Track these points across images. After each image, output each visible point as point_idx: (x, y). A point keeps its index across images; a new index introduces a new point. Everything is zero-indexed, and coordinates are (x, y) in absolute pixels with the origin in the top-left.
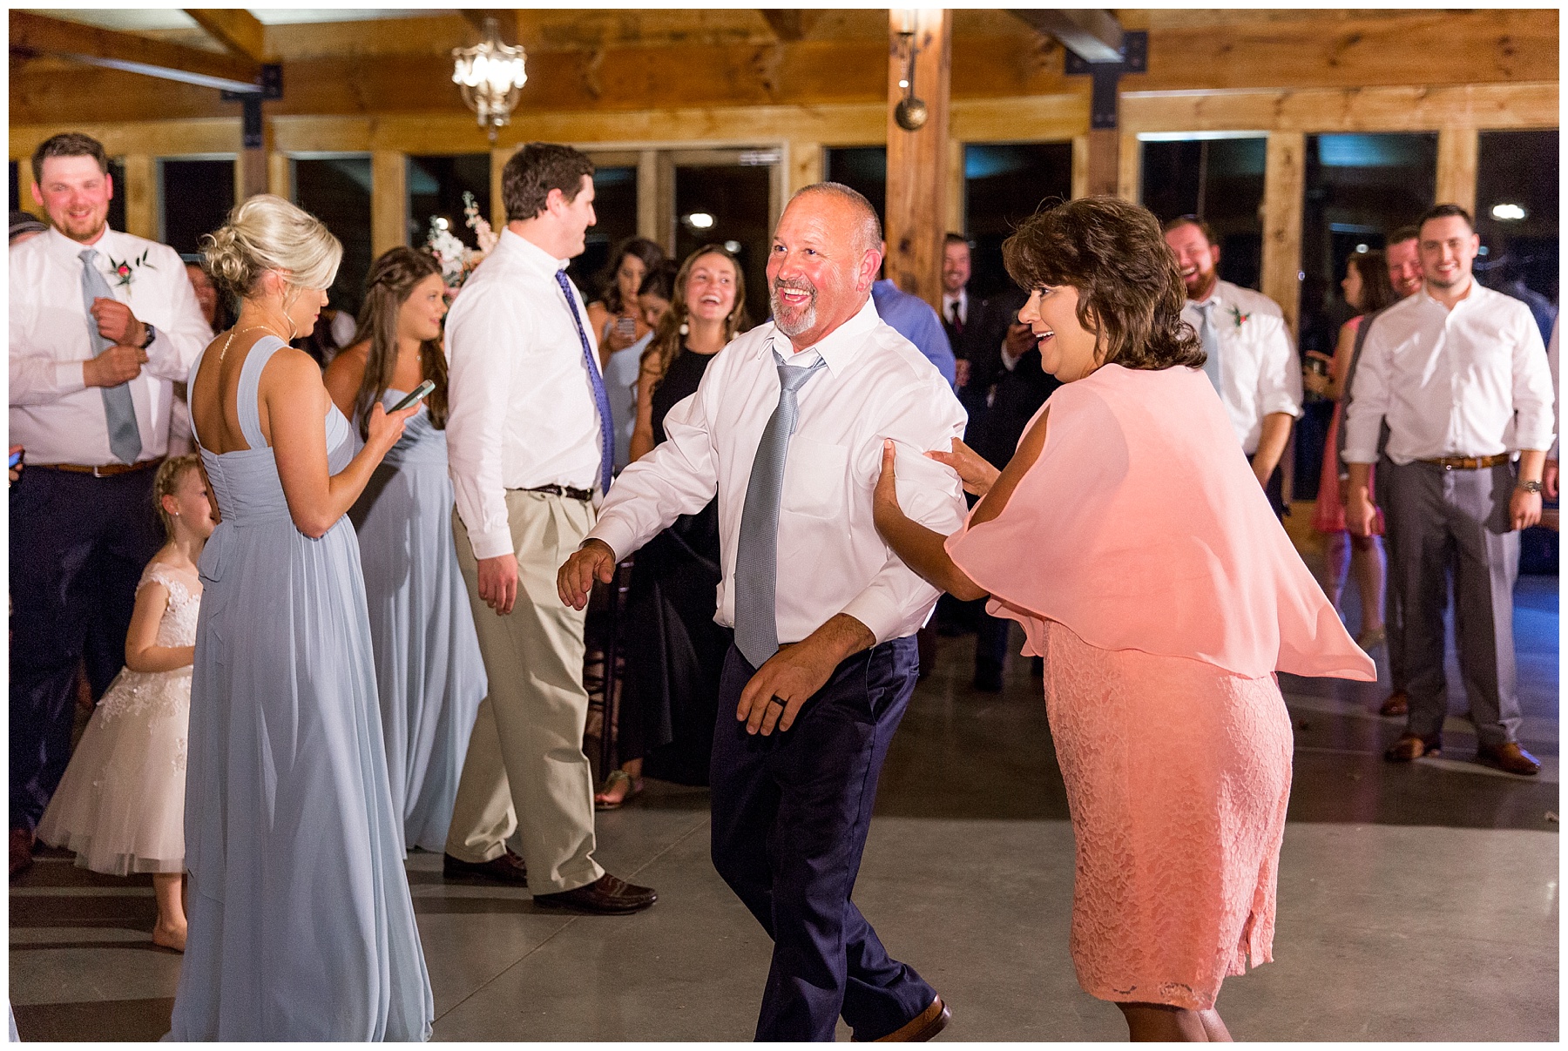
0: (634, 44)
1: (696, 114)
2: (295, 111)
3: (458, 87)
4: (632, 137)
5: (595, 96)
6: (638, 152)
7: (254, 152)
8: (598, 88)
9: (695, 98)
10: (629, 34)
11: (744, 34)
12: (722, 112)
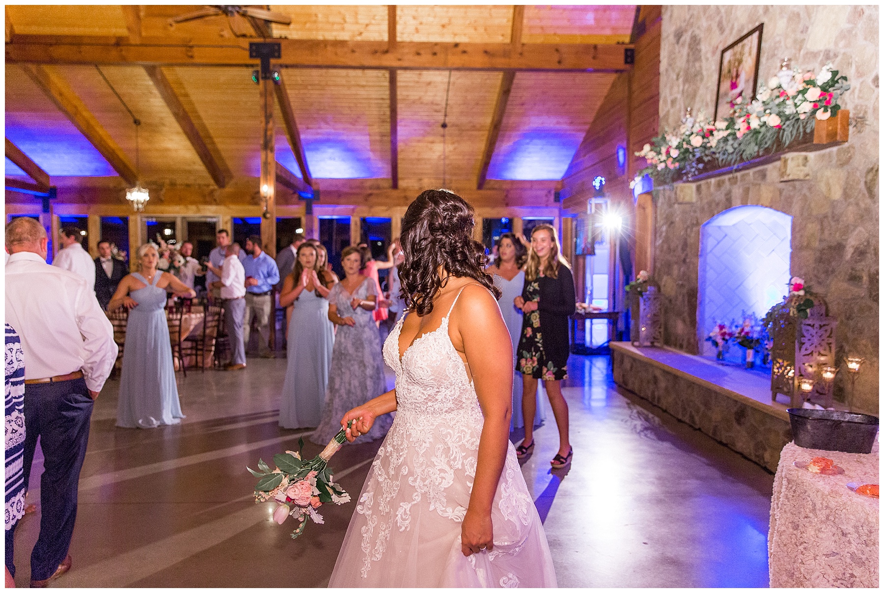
1: (194, 207)
3: (127, 200)
5: (163, 202)
6: (176, 217)
7: (45, 214)
8: (163, 199)
9: (193, 203)
10: (173, 184)
11: (208, 186)
12: (201, 207)
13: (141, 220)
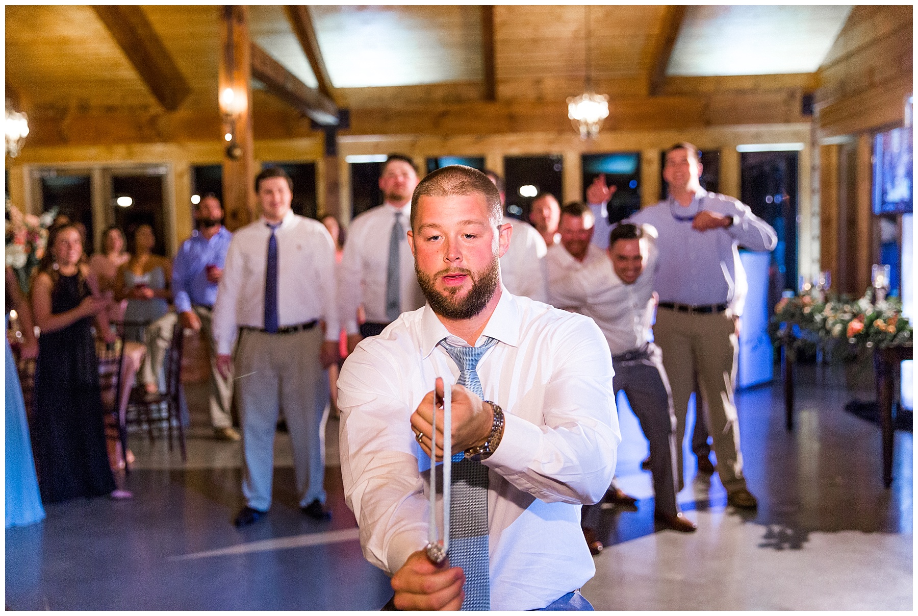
4: (87, 159)
6: (91, 169)
10: (84, 107)
11: (145, 107)
12: (137, 148)
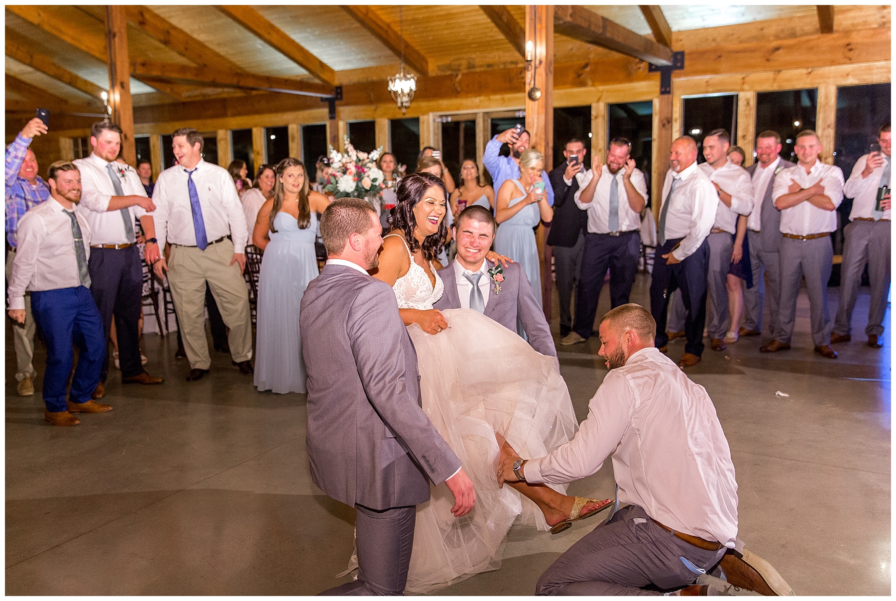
0: (473, 70)
1: (498, 97)
2: (347, 104)
3: (390, 92)
4: (472, 108)
5: (458, 93)
6: (476, 114)
7: (333, 121)
8: (459, 89)
9: (496, 91)
10: (471, 66)
11: (516, 63)
13: (434, 121)
